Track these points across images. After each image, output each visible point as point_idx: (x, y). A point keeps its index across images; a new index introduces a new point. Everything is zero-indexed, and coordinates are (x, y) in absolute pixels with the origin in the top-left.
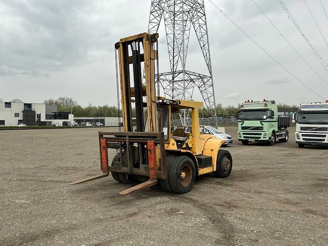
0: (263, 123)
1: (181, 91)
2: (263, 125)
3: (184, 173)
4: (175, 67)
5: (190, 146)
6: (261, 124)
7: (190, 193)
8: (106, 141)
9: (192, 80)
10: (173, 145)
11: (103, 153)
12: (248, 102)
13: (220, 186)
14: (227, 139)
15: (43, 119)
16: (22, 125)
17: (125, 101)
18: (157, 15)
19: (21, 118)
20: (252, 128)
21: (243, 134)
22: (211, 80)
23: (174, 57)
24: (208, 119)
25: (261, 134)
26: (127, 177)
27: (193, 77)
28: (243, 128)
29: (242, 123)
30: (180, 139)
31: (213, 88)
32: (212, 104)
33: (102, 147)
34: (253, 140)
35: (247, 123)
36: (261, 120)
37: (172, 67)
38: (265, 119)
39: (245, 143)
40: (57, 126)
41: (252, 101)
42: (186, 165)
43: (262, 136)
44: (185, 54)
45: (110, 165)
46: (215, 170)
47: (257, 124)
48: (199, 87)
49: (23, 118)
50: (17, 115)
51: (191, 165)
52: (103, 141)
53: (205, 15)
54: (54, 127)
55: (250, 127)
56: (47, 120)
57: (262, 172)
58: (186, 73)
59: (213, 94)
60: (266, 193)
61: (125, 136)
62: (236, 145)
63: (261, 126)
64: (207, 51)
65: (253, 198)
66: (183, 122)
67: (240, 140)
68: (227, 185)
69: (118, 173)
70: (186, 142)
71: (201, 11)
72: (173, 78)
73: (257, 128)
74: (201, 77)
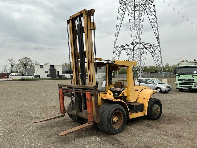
0: (194, 76)
1: (138, 55)
2: (194, 78)
3: (116, 118)
4: (135, 40)
5: (125, 95)
6: (193, 77)
7: (121, 134)
8: (63, 91)
9: (146, 48)
10: (110, 94)
11: (61, 99)
12: (183, 61)
13: (148, 128)
14: (167, 88)
15: (60, 74)
16: (49, 78)
17: (74, 62)
18: (123, 8)
19: (49, 73)
20: (186, 80)
21: (180, 84)
22: (159, 48)
23: (134, 34)
24: (159, 73)
25: (192, 84)
26: (77, 118)
27: (146, 46)
28: (179, 80)
29: (178, 76)
30: (118, 90)
31: (161, 53)
32: (160, 63)
33: (60, 96)
34: (187, 89)
35: (182, 77)
36: (193, 74)
37: (133, 40)
38: (195, 74)
39: (181, 90)
40: (68, 78)
41: (186, 61)
42: (118, 111)
43: (193, 86)
44: (141, 32)
45: (66, 108)
46: (146, 114)
47: (189, 77)
48: (151, 53)
49: (50, 73)
50: (46, 72)
51: (122, 112)
52: (61, 91)
53: (154, 6)
54: (66, 79)
55: (185, 79)
56: (62, 75)
57: (187, 115)
58: (142, 44)
59: (161, 57)
60: (185, 138)
61: (73, 88)
62: (175, 92)
63: (192, 78)
64: (156, 29)
65: (172, 143)
66: (140, 76)
67: (177, 88)
68: (154, 128)
69: (71, 115)
70: (122, 92)
71: (152, 4)
72: (134, 47)
73: (190, 80)
74: (153, 46)
